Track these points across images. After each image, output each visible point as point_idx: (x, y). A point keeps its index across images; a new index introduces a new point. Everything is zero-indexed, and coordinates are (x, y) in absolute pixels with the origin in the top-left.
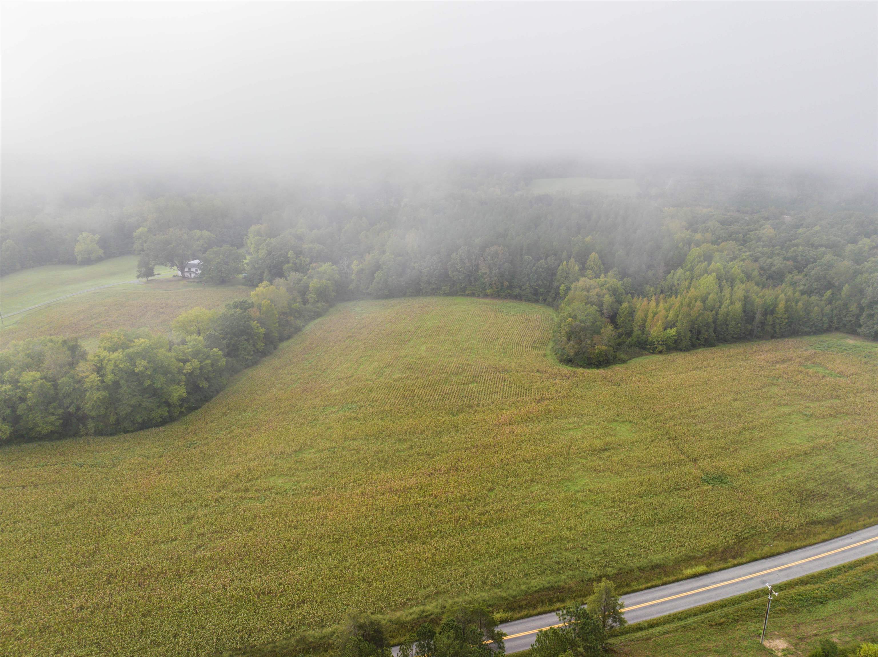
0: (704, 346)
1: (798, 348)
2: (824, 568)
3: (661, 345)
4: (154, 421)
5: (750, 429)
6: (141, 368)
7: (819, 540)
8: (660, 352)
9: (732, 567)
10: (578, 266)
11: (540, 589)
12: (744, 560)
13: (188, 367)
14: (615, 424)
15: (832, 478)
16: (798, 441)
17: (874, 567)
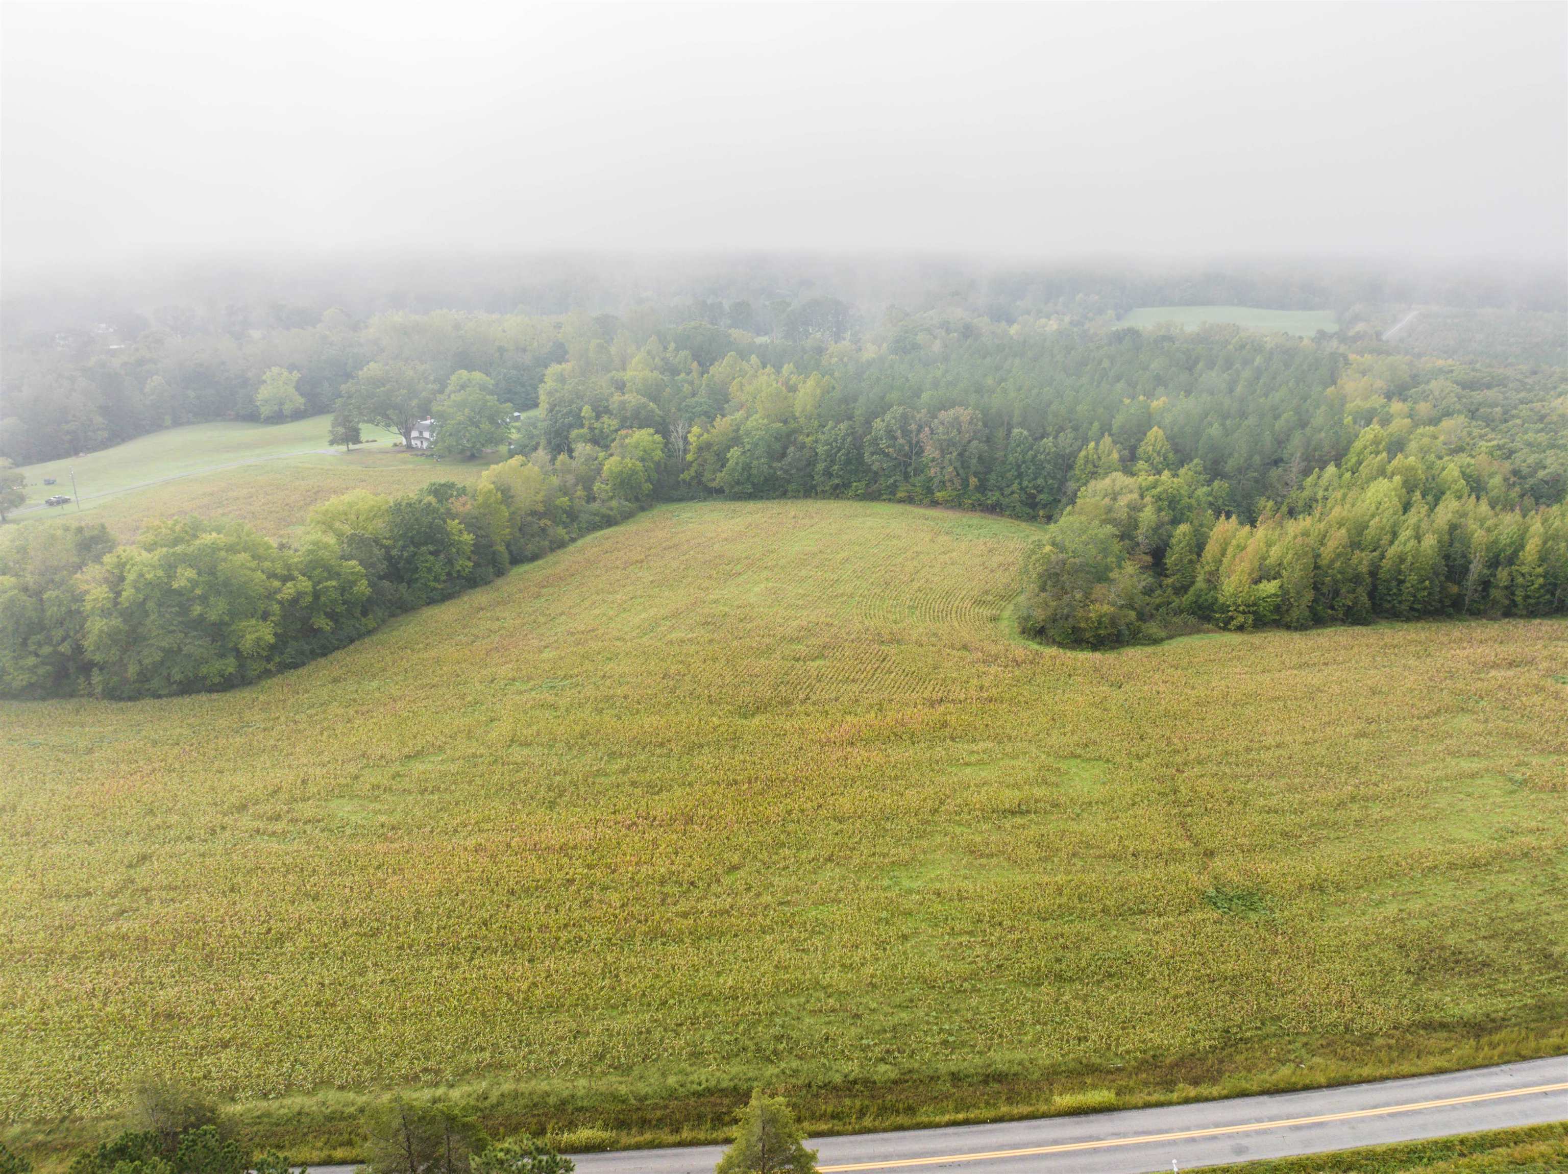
0: (1343, 622)
1: (1559, 639)
2: (1409, 1138)
3: (1244, 613)
4: (208, 682)
5: (1366, 799)
6: (183, 582)
7: (1425, 1069)
8: (1241, 628)
9: (1179, 1103)
10: (1119, 452)
11: (708, 1089)
12: (1215, 1091)
13: (289, 590)
14: (1073, 762)
15: (1518, 926)
16: (1467, 835)
17: (1543, 1155)
